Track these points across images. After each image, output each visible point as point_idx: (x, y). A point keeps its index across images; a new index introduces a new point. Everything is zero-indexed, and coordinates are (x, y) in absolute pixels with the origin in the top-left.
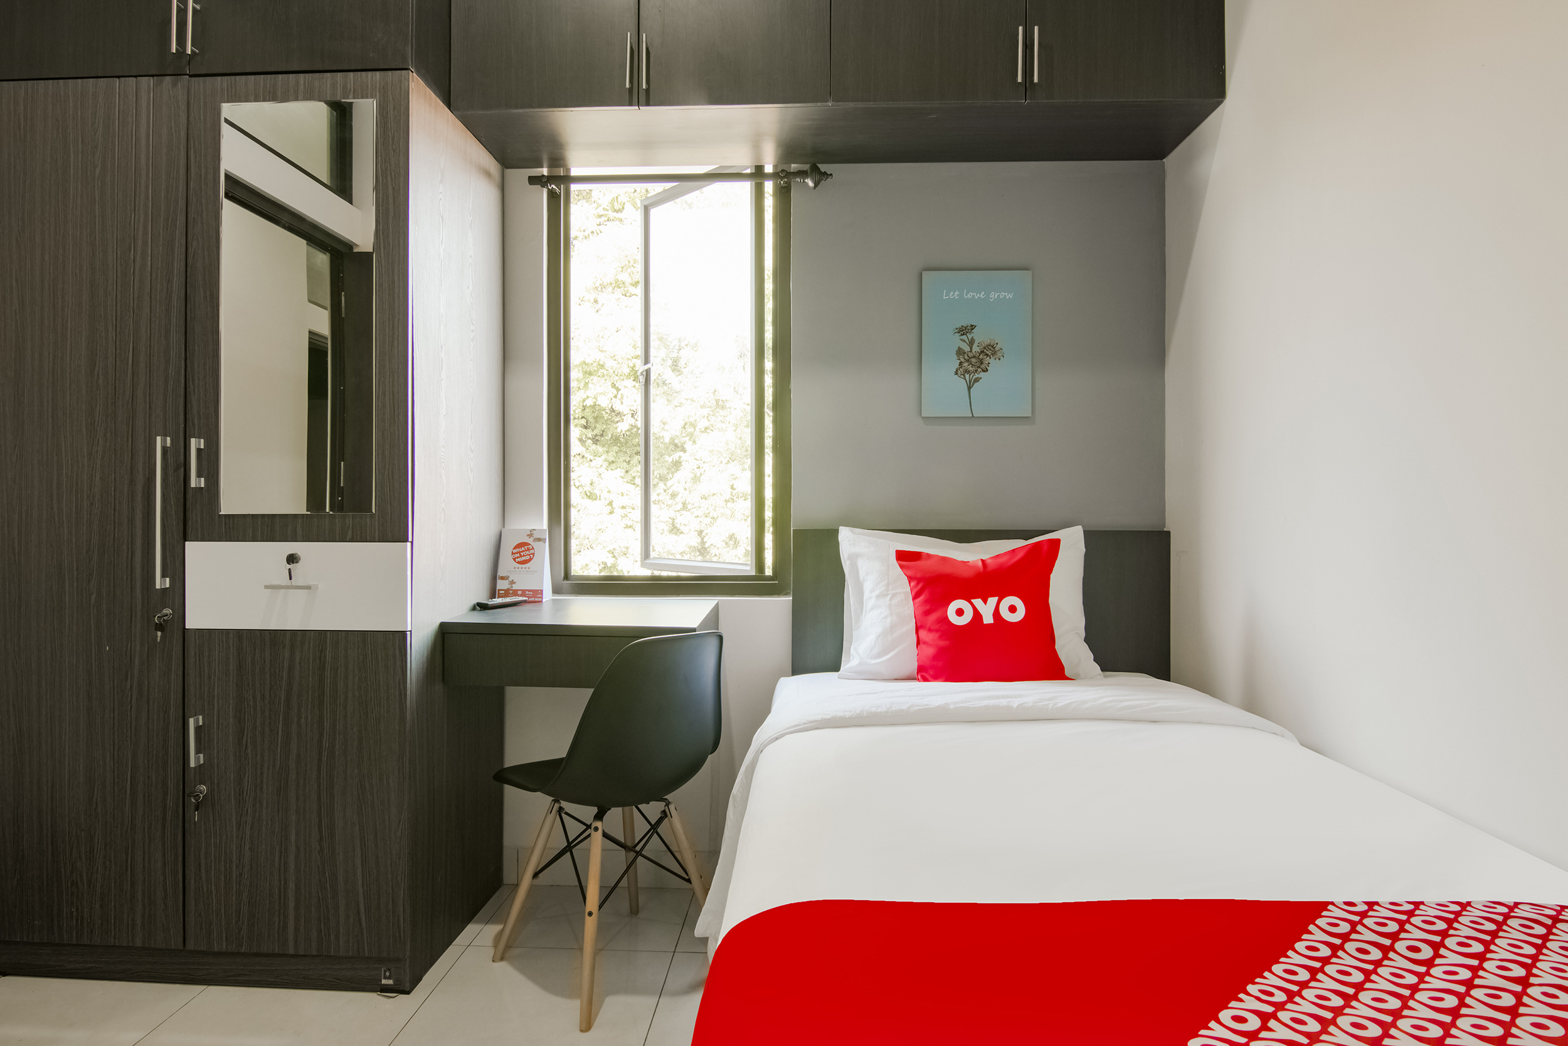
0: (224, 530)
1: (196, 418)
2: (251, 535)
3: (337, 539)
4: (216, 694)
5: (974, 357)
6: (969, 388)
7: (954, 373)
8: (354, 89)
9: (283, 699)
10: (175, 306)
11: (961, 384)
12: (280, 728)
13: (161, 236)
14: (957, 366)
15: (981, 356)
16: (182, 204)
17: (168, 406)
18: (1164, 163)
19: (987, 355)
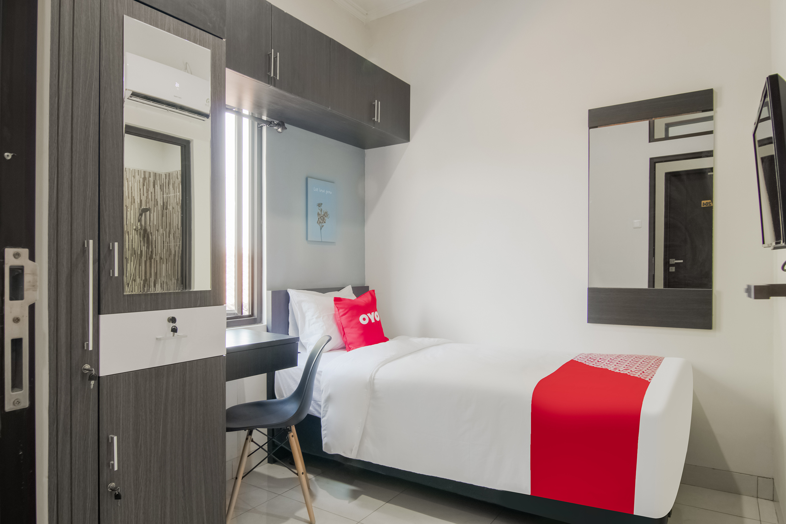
0: (127, 305)
1: (107, 228)
2: (144, 307)
3: (193, 306)
4: (121, 417)
5: (322, 217)
6: (321, 229)
7: (317, 223)
8: (200, 40)
9: (162, 409)
10: (92, 147)
11: (318, 227)
12: (161, 429)
13: (81, 92)
14: (318, 220)
15: (324, 217)
16: (96, 74)
17: (86, 218)
18: (365, 151)
19: (325, 216)
